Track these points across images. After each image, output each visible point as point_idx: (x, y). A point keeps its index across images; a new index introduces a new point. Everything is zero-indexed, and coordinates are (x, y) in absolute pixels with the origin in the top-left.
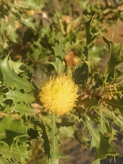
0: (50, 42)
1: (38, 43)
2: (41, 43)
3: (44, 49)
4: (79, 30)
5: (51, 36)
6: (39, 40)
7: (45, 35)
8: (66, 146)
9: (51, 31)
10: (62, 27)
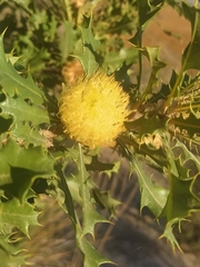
0: (46, 39)
1: (26, 39)
2: (32, 39)
3: (37, 50)
4: (99, 19)
5: (49, 27)
6: (30, 33)
7: (41, 25)
8: (57, 223)
9: (50, 20)
10: (70, 14)
